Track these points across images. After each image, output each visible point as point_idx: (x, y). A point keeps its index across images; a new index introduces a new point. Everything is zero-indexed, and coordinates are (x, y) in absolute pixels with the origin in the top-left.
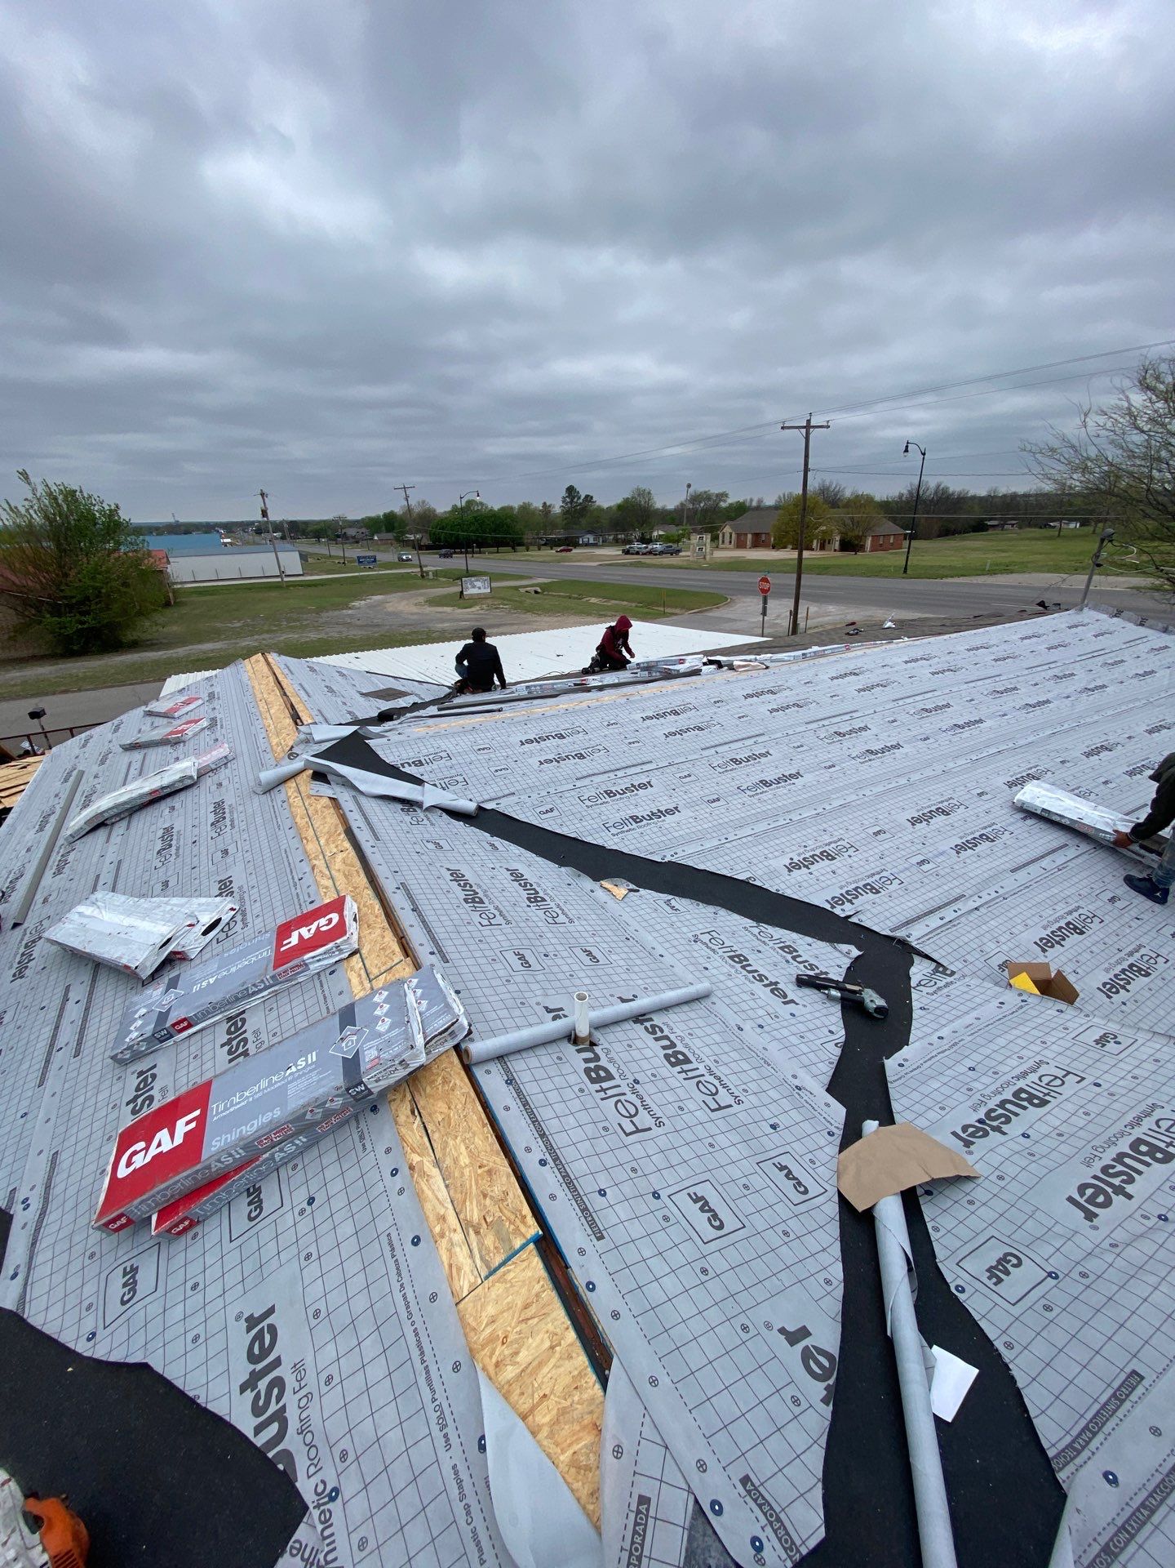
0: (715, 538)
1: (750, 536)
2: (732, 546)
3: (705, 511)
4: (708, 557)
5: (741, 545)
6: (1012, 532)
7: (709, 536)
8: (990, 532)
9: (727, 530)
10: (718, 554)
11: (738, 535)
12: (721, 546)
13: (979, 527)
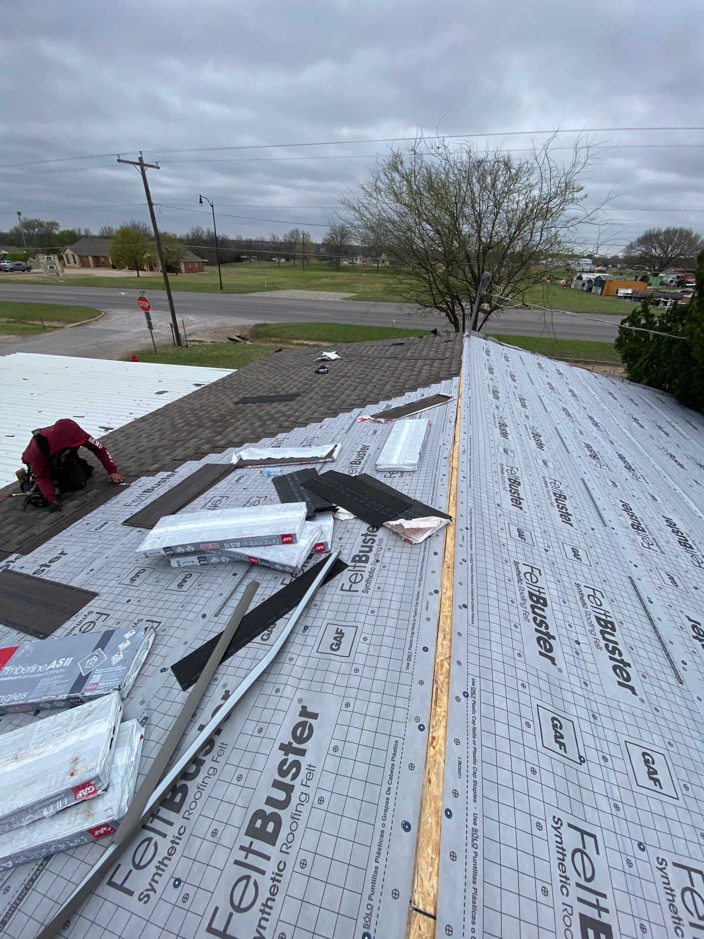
0: (61, 258)
1: (90, 259)
2: (77, 265)
3: (41, 237)
4: (61, 274)
5: (85, 265)
6: (255, 263)
7: (56, 257)
8: (244, 262)
9: (69, 252)
10: (67, 271)
11: (80, 257)
12: (67, 265)
13: (238, 259)
